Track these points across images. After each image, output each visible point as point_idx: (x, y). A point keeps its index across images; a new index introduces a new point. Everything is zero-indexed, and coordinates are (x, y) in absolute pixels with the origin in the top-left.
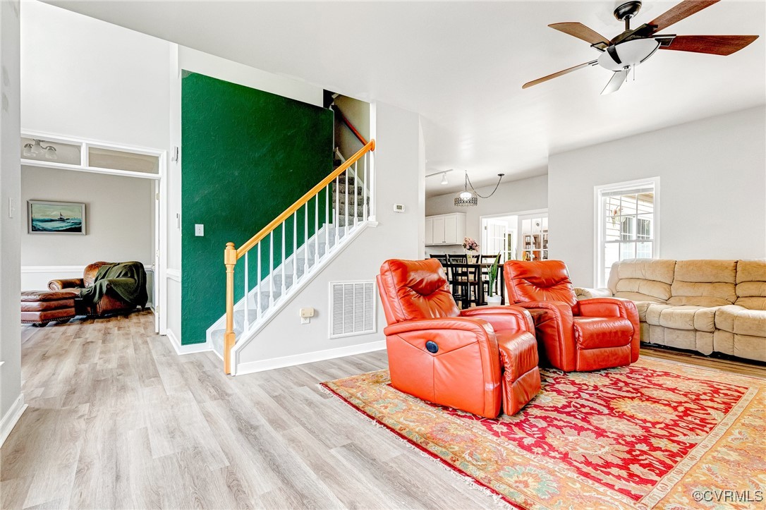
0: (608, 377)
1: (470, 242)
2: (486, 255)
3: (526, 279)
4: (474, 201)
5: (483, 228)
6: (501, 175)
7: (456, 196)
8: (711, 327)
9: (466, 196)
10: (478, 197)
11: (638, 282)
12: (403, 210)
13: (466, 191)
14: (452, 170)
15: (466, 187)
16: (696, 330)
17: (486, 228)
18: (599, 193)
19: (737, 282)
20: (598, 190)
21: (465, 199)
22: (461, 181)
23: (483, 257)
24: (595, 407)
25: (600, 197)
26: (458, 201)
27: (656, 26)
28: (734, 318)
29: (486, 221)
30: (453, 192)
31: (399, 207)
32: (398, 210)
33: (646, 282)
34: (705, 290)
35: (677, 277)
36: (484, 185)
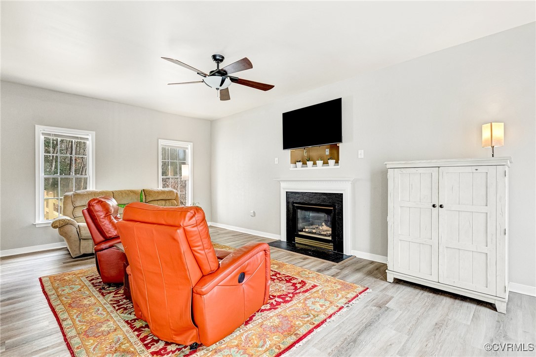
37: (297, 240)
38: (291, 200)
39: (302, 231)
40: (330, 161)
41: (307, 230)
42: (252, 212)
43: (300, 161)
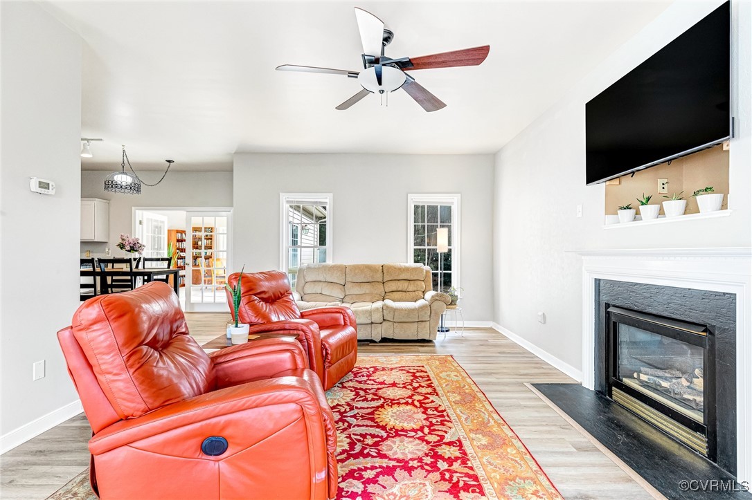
0: (345, 387)
1: (131, 241)
2: (150, 257)
3: (255, 295)
4: (136, 188)
5: (138, 222)
6: (169, 161)
7: (107, 177)
8: (381, 320)
9: (123, 179)
10: (142, 184)
11: (321, 284)
12: (51, 192)
13: (123, 173)
14: (101, 140)
15: (124, 168)
16: (372, 323)
17: (141, 222)
18: (284, 200)
19: (385, 281)
20: (284, 197)
21: (124, 184)
22: (117, 158)
23: (145, 260)
24: (376, 434)
25: (285, 204)
26: (110, 185)
27: (413, 65)
28: (394, 310)
29: (140, 214)
30: (104, 170)
31: (44, 185)
32: (43, 191)
33: (326, 284)
34: (366, 289)
35: (349, 279)
36: (150, 169)
37: (617, 394)
38: (604, 299)
39: (631, 377)
40: (702, 199)
41: (644, 377)
42: (540, 313)
43: (628, 208)
